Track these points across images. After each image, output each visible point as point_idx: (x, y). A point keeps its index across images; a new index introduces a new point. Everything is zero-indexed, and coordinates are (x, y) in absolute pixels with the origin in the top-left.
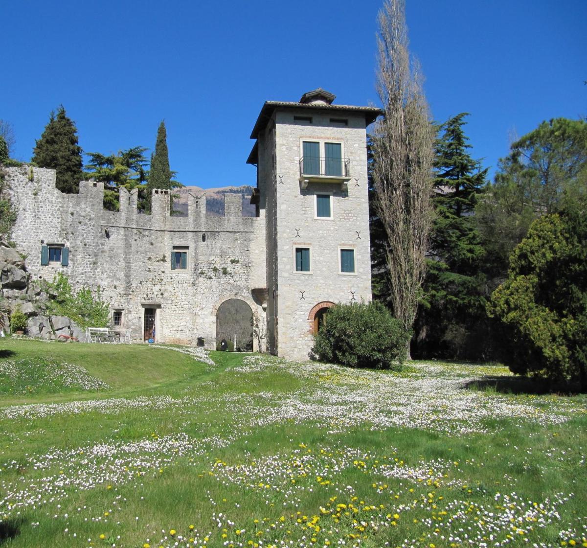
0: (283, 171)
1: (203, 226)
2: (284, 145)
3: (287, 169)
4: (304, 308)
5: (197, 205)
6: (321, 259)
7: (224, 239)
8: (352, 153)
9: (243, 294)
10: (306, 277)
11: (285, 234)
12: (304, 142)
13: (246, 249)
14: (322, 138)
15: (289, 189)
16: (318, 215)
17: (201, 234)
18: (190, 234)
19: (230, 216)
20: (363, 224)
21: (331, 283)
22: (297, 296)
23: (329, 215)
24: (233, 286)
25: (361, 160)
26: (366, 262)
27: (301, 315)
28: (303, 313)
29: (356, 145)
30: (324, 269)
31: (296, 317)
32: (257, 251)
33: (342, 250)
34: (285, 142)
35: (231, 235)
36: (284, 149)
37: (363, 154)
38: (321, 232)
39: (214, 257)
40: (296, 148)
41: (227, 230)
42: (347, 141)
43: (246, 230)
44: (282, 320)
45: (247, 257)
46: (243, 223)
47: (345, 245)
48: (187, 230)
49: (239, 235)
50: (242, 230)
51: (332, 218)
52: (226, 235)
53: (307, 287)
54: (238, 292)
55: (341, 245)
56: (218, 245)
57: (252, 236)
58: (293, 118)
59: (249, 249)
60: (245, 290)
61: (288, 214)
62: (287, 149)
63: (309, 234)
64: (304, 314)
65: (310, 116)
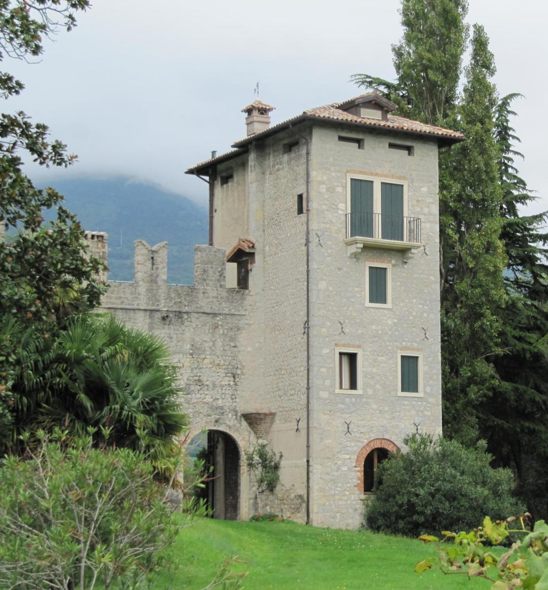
0: (323, 226)
1: (163, 301)
2: (323, 183)
3: (327, 223)
4: (349, 449)
5: (153, 264)
6: (374, 370)
7: (197, 325)
8: (418, 201)
9: (228, 422)
10: (353, 400)
11: (324, 330)
12: (352, 179)
13: (233, 344)
14: (377, 174)
15: (329, 255)
16: (371, 301)
17: (158, 315)
18: (141, 314)
19: (207, 285)
20: (432, 316)
21: (387, 409)
22: (340, 429)
23: (384, 301)
24: (212, 408)
25: (430, 214)
26: (435, 377)
27: (345, 459)
28: (348, 457)
29: (424, 189)
30: (378, 386)
31: (339, 462)
32: (249, 349)
33: (402, 357)
34: (325, 178)
35: (208, 319)
36: (324, 190)
37: (432, 203)
38: (374, 327)
39: (181, 356)
40: (339, 189)
41: (202, 311)
42: (412, 182)
43: (233, 311)
44: (319, 467)
45: (234, 357)
46: (227, 298)
47: (408, 349)
48: (135, 307)
49: (221, 320)
50: (226, 311)
51: (389, 305)
52: (201, 319)
53: (353, 414)
54: (220, 419)
55: (402, 349)
56: (188, 335)
57: (242, 322)
58: (337, 138)
59: (238, 344)
60: (230, 415)
61: (328, 296)
62: (328, 189)
63: (357, 330)
64: (350, 458)
65: (360, 136)
